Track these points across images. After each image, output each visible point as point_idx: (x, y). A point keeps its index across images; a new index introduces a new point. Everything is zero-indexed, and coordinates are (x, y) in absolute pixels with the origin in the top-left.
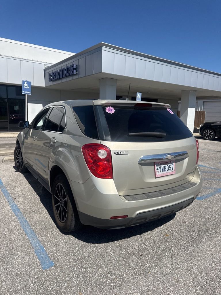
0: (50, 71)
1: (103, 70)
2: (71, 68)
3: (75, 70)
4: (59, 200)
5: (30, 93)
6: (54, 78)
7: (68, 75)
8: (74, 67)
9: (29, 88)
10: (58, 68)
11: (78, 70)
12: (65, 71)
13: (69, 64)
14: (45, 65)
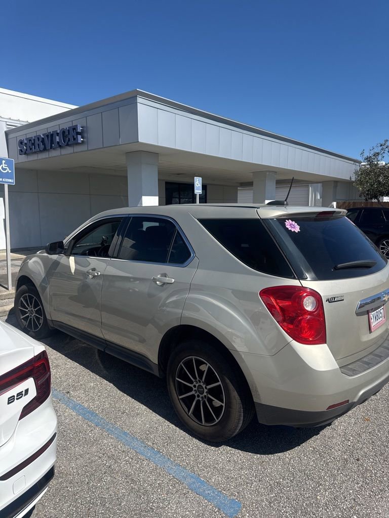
0: (22, 136)
1: (142, 138)
2: (71, 132)
3: (79, 136)
4: (192, 386)
5: (12, 181)
6: (31, 149)
7: (66, 144)
8: (78, 131)
9: (10, 171)
10: (41, 131)
11: (85, 135)
12: (57, 137)
13: (65, 124)
14: (8, 123)
